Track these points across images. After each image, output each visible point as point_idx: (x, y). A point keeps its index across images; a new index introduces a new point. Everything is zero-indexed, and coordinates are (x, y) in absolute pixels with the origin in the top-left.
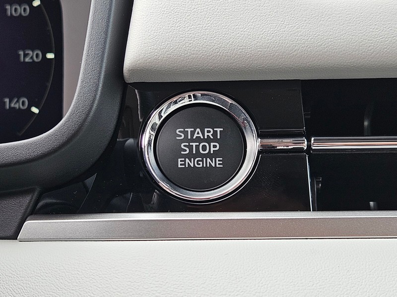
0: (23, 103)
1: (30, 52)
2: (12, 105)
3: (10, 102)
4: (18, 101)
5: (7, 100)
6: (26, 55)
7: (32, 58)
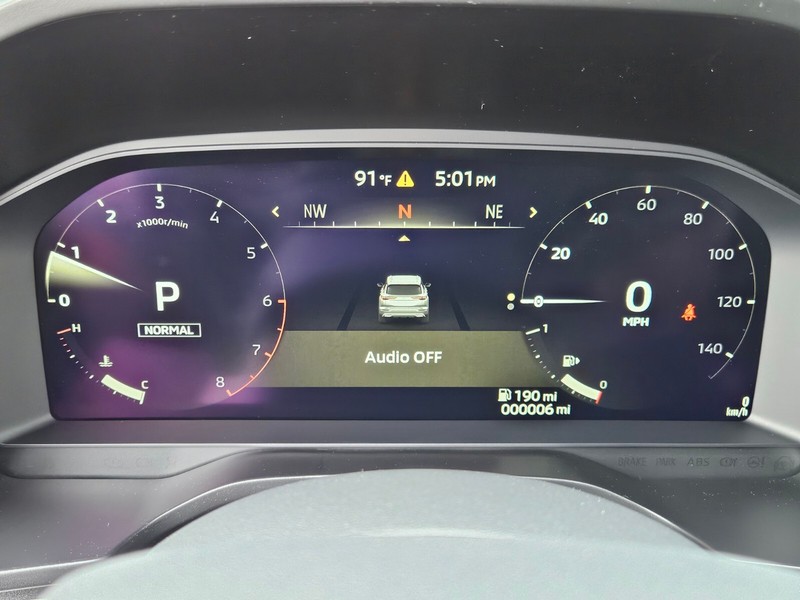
0: (718, 348)
1: (730, 298)
2: (706, 350)
3: (705, 347)
4: (712, 346)
5: (702, 345)
6: (725, 301)
7: (731, 303)
